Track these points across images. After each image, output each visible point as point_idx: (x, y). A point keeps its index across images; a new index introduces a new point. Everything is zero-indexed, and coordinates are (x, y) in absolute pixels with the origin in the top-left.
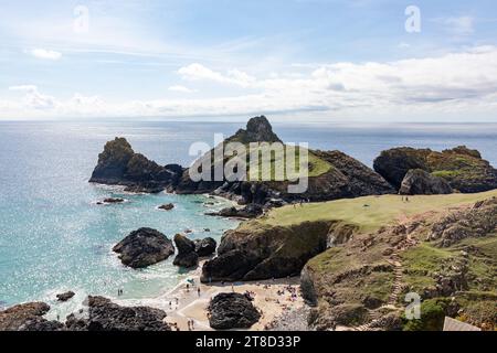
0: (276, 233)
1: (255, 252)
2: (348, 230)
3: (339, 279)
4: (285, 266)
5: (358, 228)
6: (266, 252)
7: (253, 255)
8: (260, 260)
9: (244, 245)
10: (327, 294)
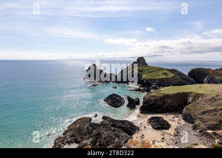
0: (168, 96)
1: (159, 103)
2: (197, 96)
3: (204, 113)
4: (172, 108)
5: (203, 95)
6: (164, 103)
7: (159, 104)
8: (162, 106)
9: (155, 100)
10: (200, 118)
